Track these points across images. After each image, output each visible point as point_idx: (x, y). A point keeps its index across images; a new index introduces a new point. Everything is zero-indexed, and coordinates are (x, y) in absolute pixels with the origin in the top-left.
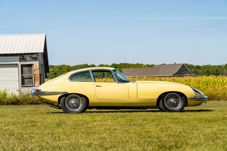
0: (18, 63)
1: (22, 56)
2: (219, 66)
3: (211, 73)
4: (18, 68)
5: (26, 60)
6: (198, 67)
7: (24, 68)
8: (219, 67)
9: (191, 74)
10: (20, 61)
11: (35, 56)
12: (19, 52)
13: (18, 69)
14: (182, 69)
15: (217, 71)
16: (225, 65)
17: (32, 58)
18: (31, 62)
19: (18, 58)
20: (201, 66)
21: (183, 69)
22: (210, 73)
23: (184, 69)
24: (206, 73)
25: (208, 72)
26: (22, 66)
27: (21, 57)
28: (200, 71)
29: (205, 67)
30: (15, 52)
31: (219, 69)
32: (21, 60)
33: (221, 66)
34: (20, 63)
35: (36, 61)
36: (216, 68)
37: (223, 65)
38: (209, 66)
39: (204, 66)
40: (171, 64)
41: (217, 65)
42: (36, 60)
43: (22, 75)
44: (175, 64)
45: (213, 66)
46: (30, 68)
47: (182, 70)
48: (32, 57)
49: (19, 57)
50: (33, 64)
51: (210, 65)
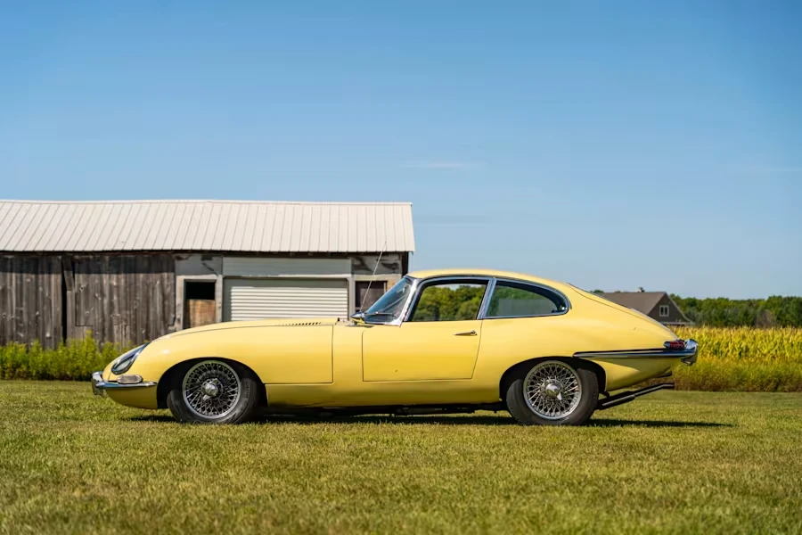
0: (348, 276)
1: (360, 260)
2: (749, 301)
3: (730, 319)
4: (348, 290)
5: (369, 271)
6: (693, 303)
7: (362, 290)
8: (750, 303)
9: (685, 321)
10: (353, 273)
11: (392, 260)
12: (353, 249)
13: (346, 292)
14: (661, 306)
15: (746, 314)
16: (766, 299)
17: (385, 265)
18: (384, 275)
19: (349, 262)
20: (700, 301)
21: (664, 307)
22: (728, 321)
23: (668, 306)
24: (716, 319)
25: (724, 317)
26: (359, 284)
27: (357, 263)
28: (700, 314)
29: (713, 304)
30: (343, 249)
31: (751, 311)
32: (355, 269)
33: (754, 300)
34: (352, 277)
35: (394, 273)
36: (745, 306)
37: (759, 300)
38: (723, 302)
39: (708, 299)
40: (619, 292)
41: (746, 298)
42: (396, 271)
43: (358, 308)
44: (643, 291)
45: (735, 301)
46: (379, 290)
47: (662, 309)
48: (385, 262)
49: (353, 261)
50: (386, 282)
51: (727, 300)
